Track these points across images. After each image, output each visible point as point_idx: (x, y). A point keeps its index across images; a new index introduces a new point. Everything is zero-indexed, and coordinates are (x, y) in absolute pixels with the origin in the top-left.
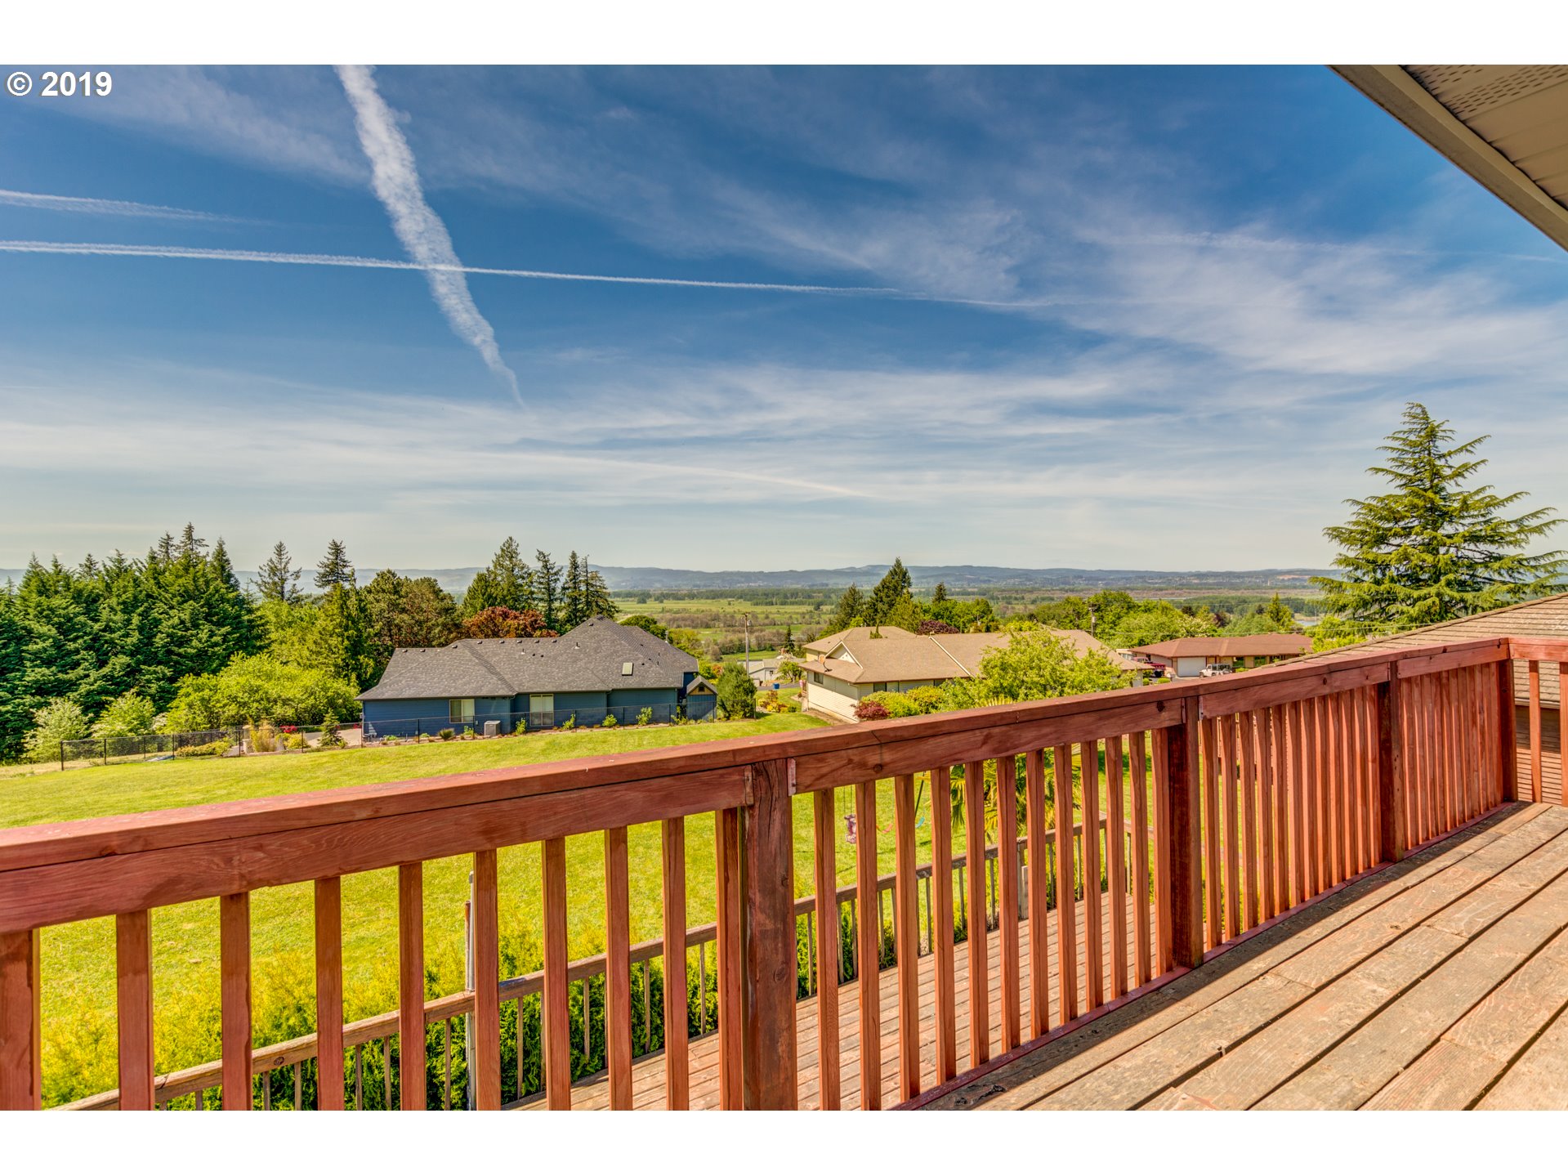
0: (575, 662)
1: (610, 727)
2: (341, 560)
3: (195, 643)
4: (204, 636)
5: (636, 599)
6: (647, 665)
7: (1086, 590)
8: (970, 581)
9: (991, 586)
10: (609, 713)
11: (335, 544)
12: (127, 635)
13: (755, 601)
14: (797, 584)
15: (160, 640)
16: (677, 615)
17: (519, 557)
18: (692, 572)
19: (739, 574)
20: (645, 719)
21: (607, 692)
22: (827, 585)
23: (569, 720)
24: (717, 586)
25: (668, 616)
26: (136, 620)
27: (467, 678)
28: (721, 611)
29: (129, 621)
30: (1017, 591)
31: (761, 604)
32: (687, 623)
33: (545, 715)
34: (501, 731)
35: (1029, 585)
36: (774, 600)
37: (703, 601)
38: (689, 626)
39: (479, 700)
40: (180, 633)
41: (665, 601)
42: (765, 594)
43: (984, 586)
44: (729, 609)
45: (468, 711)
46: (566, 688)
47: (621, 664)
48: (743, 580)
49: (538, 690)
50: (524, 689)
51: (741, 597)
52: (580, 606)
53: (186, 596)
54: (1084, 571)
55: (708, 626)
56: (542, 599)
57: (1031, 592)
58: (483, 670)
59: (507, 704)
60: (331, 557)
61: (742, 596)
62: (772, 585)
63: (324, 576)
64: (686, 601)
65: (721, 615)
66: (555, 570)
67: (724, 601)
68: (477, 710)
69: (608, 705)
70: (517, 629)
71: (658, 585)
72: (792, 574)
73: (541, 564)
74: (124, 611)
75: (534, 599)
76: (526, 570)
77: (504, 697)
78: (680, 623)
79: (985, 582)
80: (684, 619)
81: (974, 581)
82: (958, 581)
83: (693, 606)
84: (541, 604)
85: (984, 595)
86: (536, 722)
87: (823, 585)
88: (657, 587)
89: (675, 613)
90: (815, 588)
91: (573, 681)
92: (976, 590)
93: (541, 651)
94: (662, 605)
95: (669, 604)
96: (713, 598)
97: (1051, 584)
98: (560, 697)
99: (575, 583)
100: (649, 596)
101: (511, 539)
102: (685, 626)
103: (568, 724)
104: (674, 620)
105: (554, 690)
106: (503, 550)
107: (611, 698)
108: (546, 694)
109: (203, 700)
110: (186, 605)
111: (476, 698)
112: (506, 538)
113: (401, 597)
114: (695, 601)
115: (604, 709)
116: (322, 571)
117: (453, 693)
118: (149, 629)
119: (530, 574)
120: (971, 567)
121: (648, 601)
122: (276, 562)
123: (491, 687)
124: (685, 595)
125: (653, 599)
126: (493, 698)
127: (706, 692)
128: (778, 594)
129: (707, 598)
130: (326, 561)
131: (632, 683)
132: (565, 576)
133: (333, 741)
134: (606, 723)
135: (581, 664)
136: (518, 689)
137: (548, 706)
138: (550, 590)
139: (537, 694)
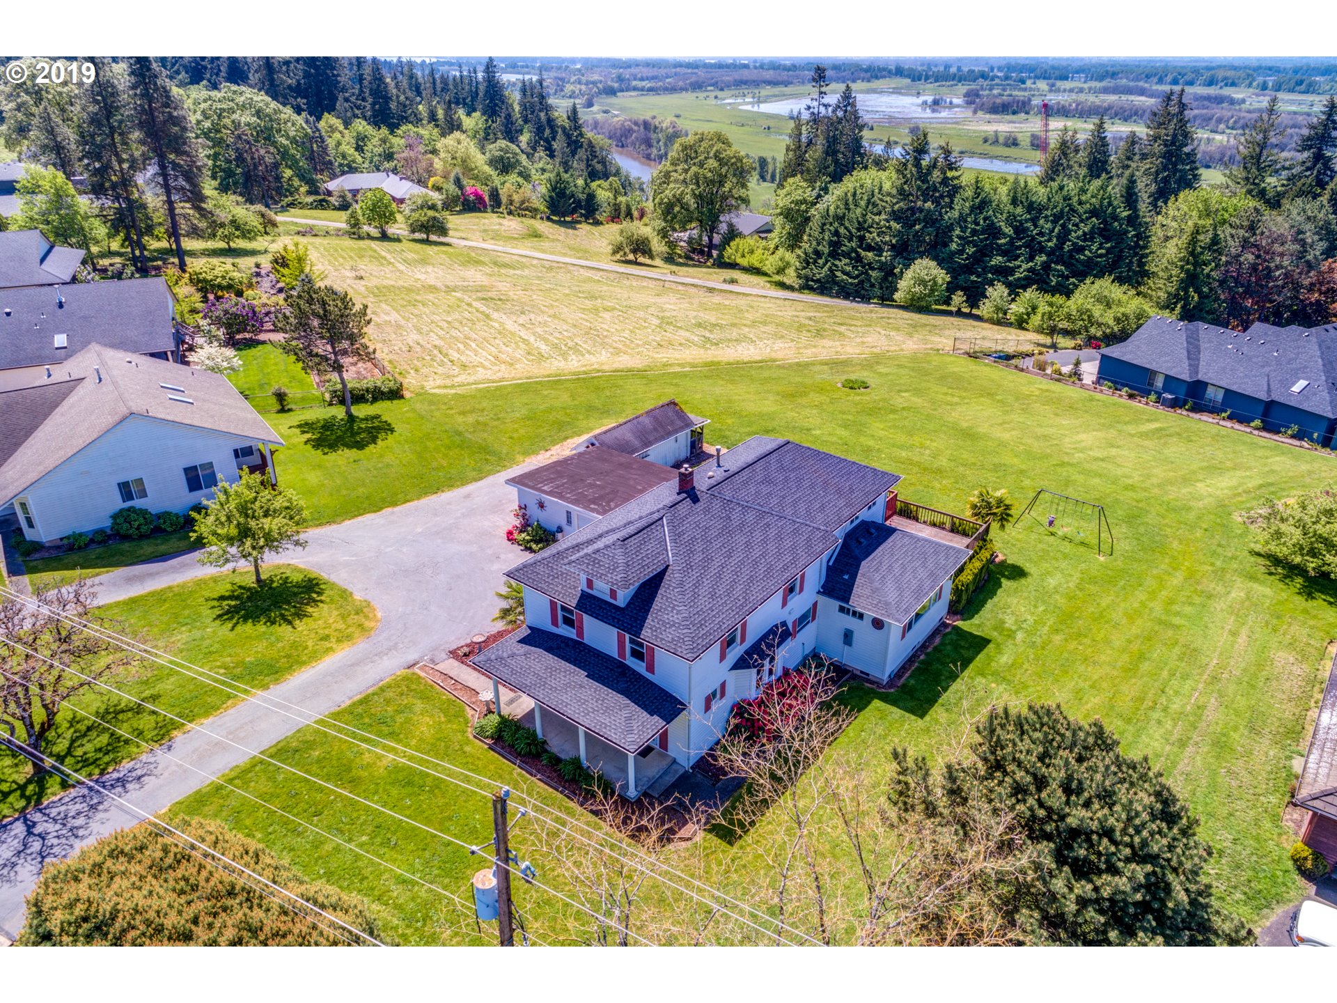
0: (1264, 366)
1: (1254, 428)
3: (1088, 252)
4: (1095, 247)
6: (1321, 388)
10: (1260, 417)
12: (1050, 240)
15: (1067, 247)
20: (1289, 432)
21: (1267, 401)
23: (1228, 411)
26: (1057, 229)
27: (1169, 357)
29: (1053, 230)
33: (1212, 401)
34: (1174, 403)
39: (1168, 377)
40: (1080, 243)
45: (1159, 383)
46: (1235, 389)
47: (1298, 380)
49: (1216, 383)
50: (1205, 379)
53: (1093, 213)
58: (1184, 354)
59: (1185, 386)
68: (1164, 383)
69: (1262, 411)
74: (1052, 222)
77: (1183, 381)
86: (1204, 405)
91: (1244, 385)
93: (1244, 349)
98: (1230, 394)
103: (1225, 414)
105: (1227, 387)
107: (1269, 406)
108: (1222, 388)
110: (1090, 221)
111: (1166, 375)
115: (1258, 414)
117: (1153, 366)
118: (1063, 237)
123: (1183, 371)
126: (1178, 379)
131: (1294, 401)
134: (1252, 424)
135: (1266, 370)
136: (1200, 377)
137: (1219, 396)
139: (1213, 385)
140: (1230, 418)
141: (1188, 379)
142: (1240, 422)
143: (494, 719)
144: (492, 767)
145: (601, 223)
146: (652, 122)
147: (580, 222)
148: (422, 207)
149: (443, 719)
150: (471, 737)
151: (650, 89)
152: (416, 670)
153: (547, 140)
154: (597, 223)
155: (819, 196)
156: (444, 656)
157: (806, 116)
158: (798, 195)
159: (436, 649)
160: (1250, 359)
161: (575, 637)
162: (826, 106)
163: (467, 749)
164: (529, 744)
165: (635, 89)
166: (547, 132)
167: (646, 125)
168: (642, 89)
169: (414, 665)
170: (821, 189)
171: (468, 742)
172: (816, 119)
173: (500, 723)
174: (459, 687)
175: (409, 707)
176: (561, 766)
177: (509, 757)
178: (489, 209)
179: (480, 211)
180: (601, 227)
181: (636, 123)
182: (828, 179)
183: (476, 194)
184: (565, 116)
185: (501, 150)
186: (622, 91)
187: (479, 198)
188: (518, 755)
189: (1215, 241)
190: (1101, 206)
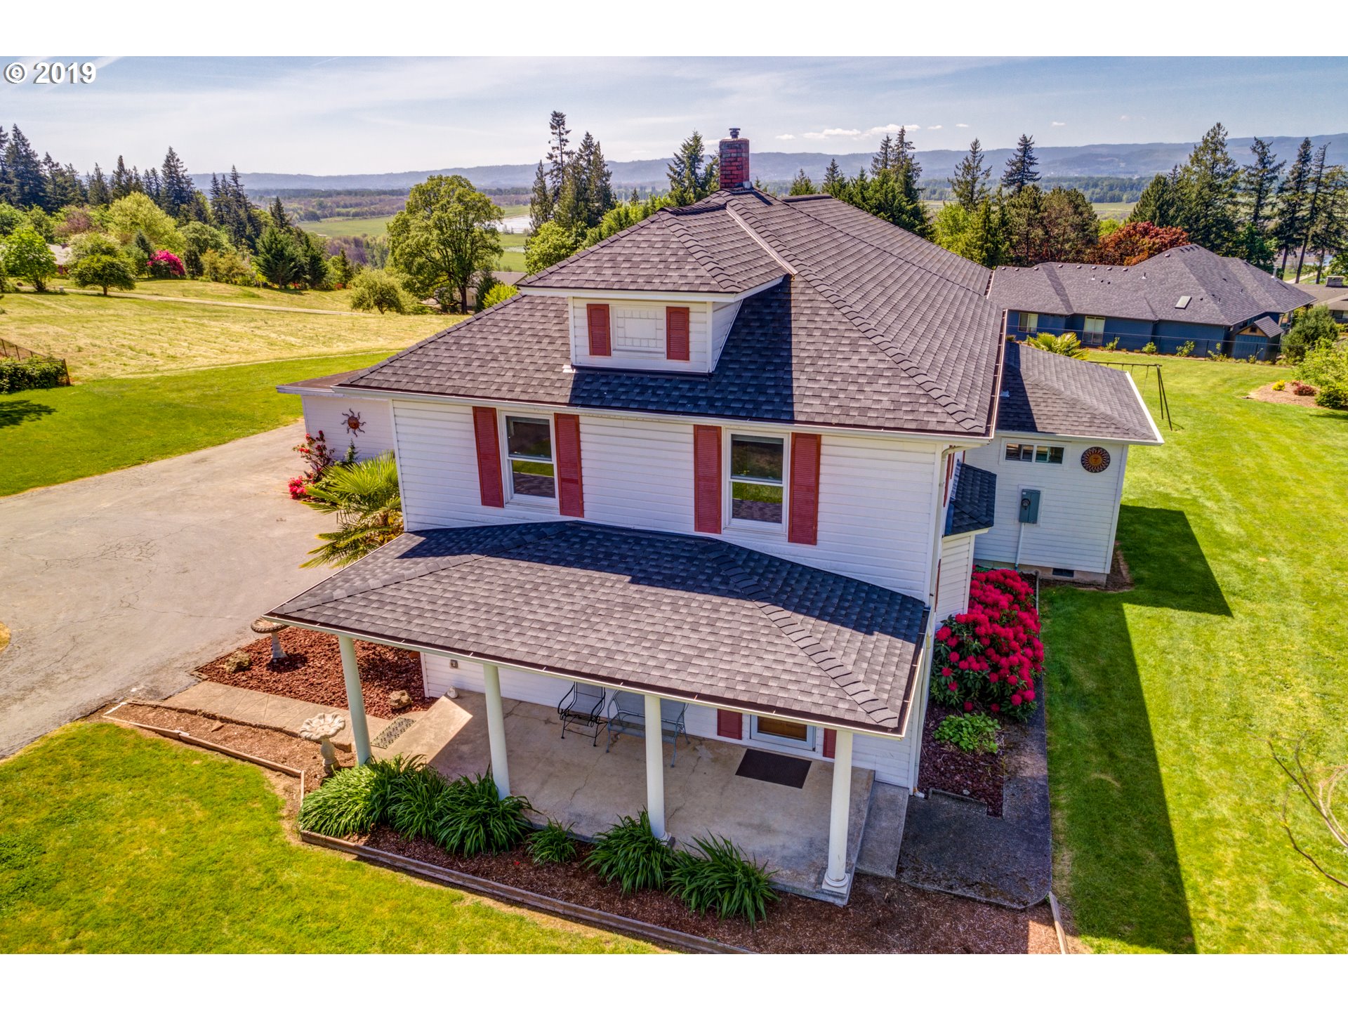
0: (1136, 291)
1: (1148, 353)
2: (1029, 157)
6: (1205, 300)
10: (1151, 341)
11: (1025, 139)
20: (1186, 351)
21: (1153, 322)
23: (1114, 340)
33: (1096, 336)
39: (1045, 316)
45: (1032, 323)
46: (1117, 314)
47: (1179, 297)
49: (1093, 313)
50: (1081, 311)
52: (1300, 213)
56: (1245, 205)
58: (1052, 291)
59: (1063, 321)
60: (1019, 154)
66: (1274, 165)
68: (1038, 323)
69: (1153, 333)
73: (1256, 157)
75: (1236, 204)
76: (1230, 166)
77: (1061, 316)
86: (1090, 339)
91: (1126, 309)
93: (1110, 279)
98: (1110, 321)
99: (1299, 183)
101: (1219, 125)
103: (1111, 345)
105: (1106, 314)
106: (1204, 141)
107: (1157, 327)
108: (1099, 317)
111: (1040, 314)
112: (1213, 125)
115: (1150, 336)
116: (1009, 169)
117: (1022, 307)
119: (1236, 171)
122: (970, 159)
123: (1055, 306)
126: (1053, 315)
127: (1258, 333)
130: (1014, 158)
131: (1183, 317)
132: (1287, 173)
134: (1145, 349)
135: (1141, 293)
136: (1075, 310)
137: (1099, 327)
138: (1261, 192)
139: (1092, 316)
140: (1118, 348)
141: (1066, 313)
142: (1130, 350)
143: (359, 778)
144: (382, 911)
145: (332, 290)
146: (364, 240)
147: (305, 289)
148: (93, 252)
149: (199, 815)
150: (295, 842)
151: (356, 215)
152: (108, 717)
153: (249, 238)
154: (328, 289)
155: (577, 241)
156: (184, 678)
157: (548, 165)
158: (554, 239)
159: (163, 667)
160: (1119, 287)
161: (558, 517)
162: (569, 154)
163: (289, 876)
164: (483, 820)
165: (339, 214)
166: (249, 230)
167: (357, 243)
168: (347, 215)
169: (103, 708)
170: (578, 235)
171: (289, 859)
172: (560, 168)
173: (379, 784)
174: (236, 731)
175: (90, 807)
176: (596, 857)
177: (427, 868)
178: (188, 276)
179: (176, 278)
180: (332, 293)
181: (346, 241)
182: (584, 224)
183: (168, 258)
184: (269, 213)
185: (196, 231)
186: (326, 217)
187: (174, 263)
188: (457, 855)
189: (1004, 223)
190: (886, 200)
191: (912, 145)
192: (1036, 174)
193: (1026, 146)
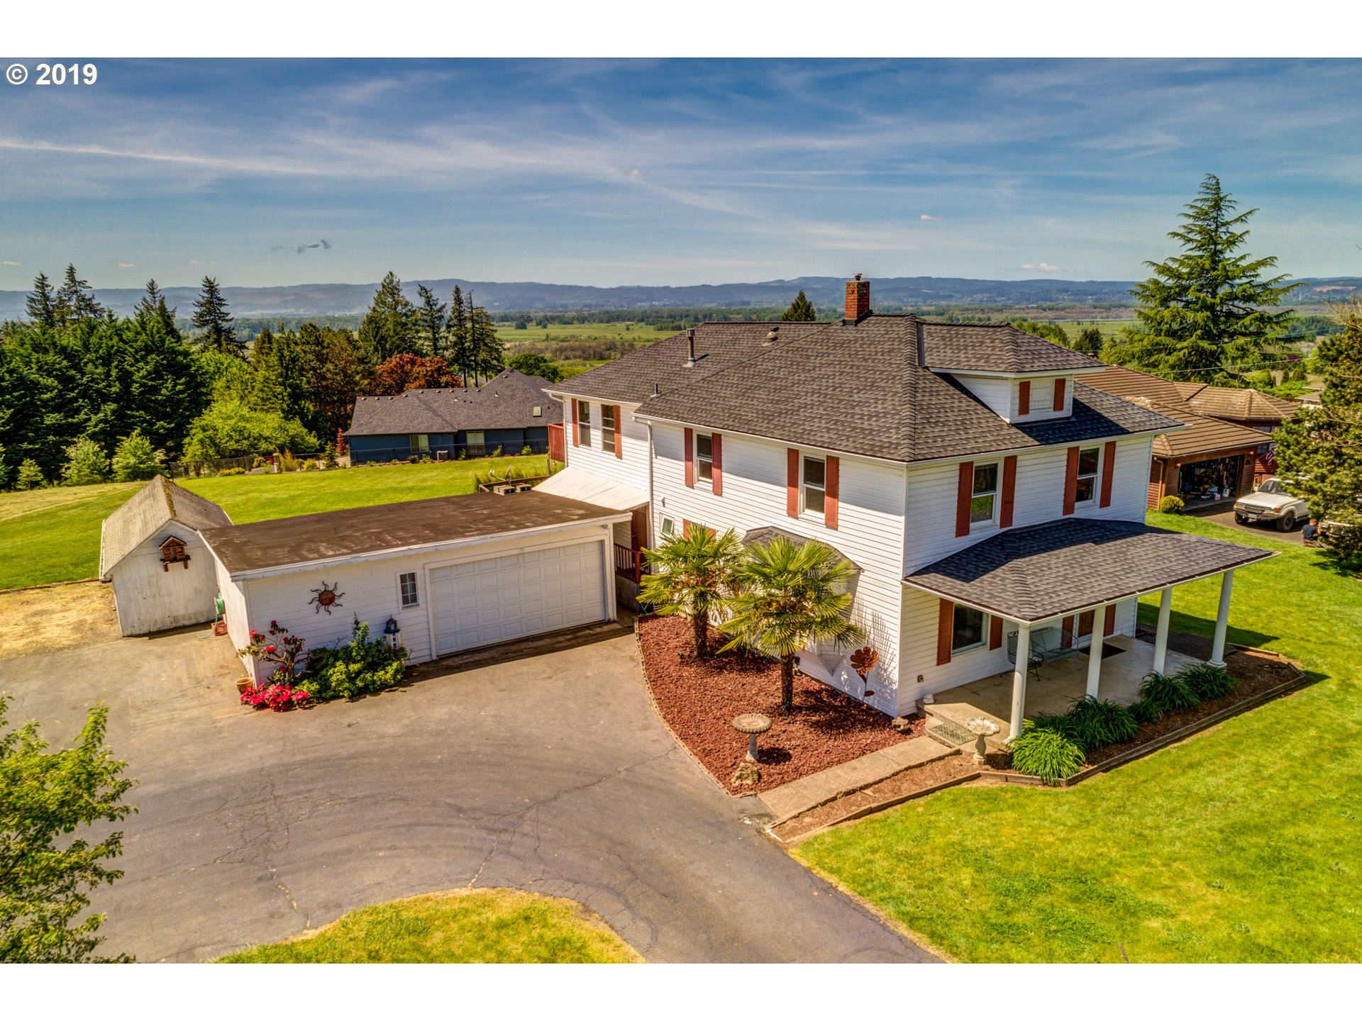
0: (496, 407)
1: (528, 455)
2: (217, 298)
3: (164, 391)
4: (169, 385)
5: (514, 324)
6: (552, 409)
7: (1068, 307)
8: (926, 297)
9: (953, 303)
10: (525, 444)
11: (208, 281)
12: (109, 386)
13: (659, 325)
14: (712, 302)
15: (135, 389)
16: (565, 344)
17: (401, 294)
18: (580, 288)
19: (639, 290)
21: (523, 429)
22: (748, 303)
23: (497, 448)
24: (613, 306)
25: (554, 345)
26: (114, 373)
27: (420, 420)
28: (618, 338)
29: (108, 375)
30: (982, 310)
31: (667, 328)
32: (578, 353)
33: (479, 447)
34: (449, 457)
35: (1001, 301)
36: (682, 324)
37: (595, 325)
38: (580, 357)
39: (432, 436)
40: (150, 383)
41: (549, 325)
42: (671, 316)
43: (943, 303)
44: (628, 336)
45: (424, 443)
46: (493, 427)
47: (532, 407)
48: (644, 297)
50: (462, 427)
51: (642, 320)
52: (467, 344)
53: (148, 350)
54: (1072, 283)
55: (601, 358)
56: (425, 339)
57: (1000, 311)
58: (430, 414)
59: (452, 437)
60: (206, 295)
61: (643, 318)
62: (681, 305)
63: (201, 315)
64: (575, 326)
65: (618, 344)
66: (438, 307)
67: (621, 326)
68: (430, 443)
69: (525, 438)
70: (425, 375)
71: (540, 305)
72: (705, 289)
73: (423, 300)
74: (103, 365)
75: (420, 338)
76: (409, 307)
77: (449, 433)
78: (568, 353)
79: (945, 298)
80: (573, 349)
81: (931, 297)
82: (912, 297)
83: (584, 332)
84: (426, 343)
85: (942, 314)
86: (472, 452)
87: (743, 303)
88: (538, 310)
89: (562, 341)
90: (733, 308)
91: (497, 421)
92: (933, 308)
93: (470, 398)
94: (545, 332)
95: (555, 330)
96: (608, 322)
97: (1028, 300)
98: (488, 433)
99: (460, 320)
100: (529, 320)
101: (391, 273)
102: (575, 357)
103: (497, 452)
104: (562, 350)
106: (384, 286)
107: (526, 433)
108: (478, 431)
109: (210, 438)
110: (149, 358)
111: (429, 434)
112: (387, 273)
113: (323, 348)
114: (586, 325)
117: (412, 430)
118: (125, 378)
119: (414, 312)
120: (929, 278)
121: (528, 325)
122: (149, 300)
123: (438, 426)
124: (574, 318)
125: (534, 323)
126: (441, 434)
128: (687, 316)
129: (601, 321)
130: (201, 300)
131: (542, 422)
132: (449, 313)
133: (332, 465)
134: (524, 452)
135: (501, 408)
136: (459, 428)
137: (480, 439)
138: (434, 328)
139: (472, 431)
140: (502, 454)
141: (450, 431)
142: (512, 454)
160: (481, 404)
174: (885, 787)
190: (153, 342)
191: (87, 285)
192: (227, 314)
193: (211, 287)
